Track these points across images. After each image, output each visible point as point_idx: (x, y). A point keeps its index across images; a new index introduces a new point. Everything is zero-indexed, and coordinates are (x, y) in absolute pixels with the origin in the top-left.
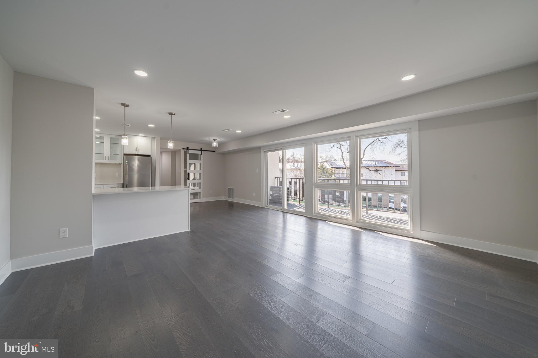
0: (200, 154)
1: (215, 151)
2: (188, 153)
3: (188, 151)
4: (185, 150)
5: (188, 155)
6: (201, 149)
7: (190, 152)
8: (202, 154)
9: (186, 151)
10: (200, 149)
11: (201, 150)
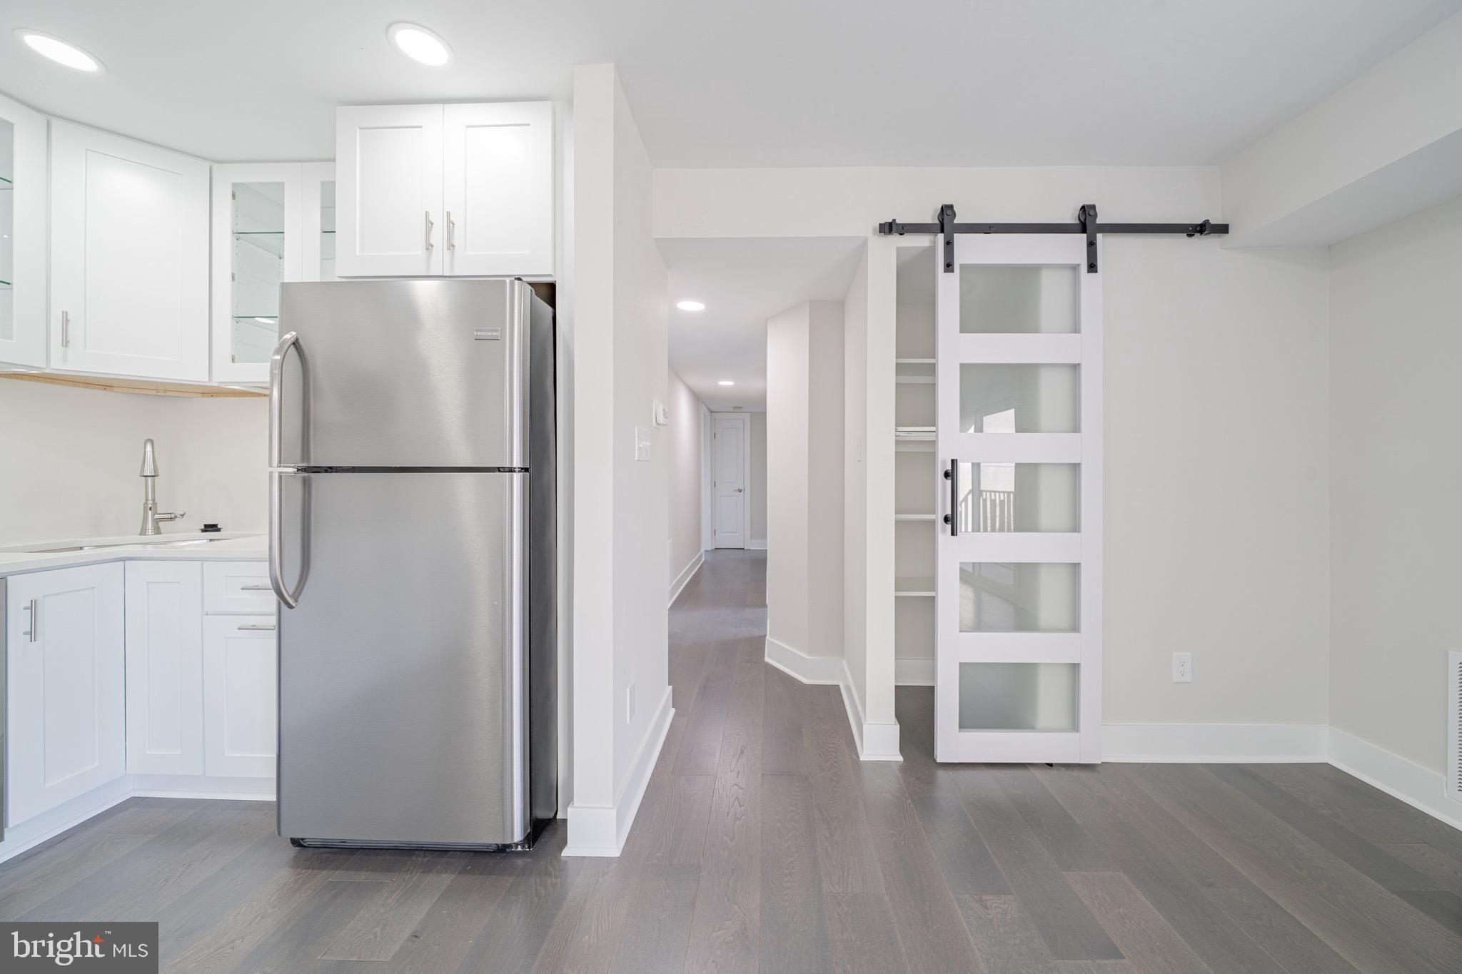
0: (1075, 268)
1: (1223, 229)
2: (949, 266)
3: (949, 244)
4: (922, 241)
5: (948, 288)
6: (1087, 212)
7: (969, 249)
8: (1092, 267)
9: (933, 249)
10: (1071, 218)
11: (1086, 222)
